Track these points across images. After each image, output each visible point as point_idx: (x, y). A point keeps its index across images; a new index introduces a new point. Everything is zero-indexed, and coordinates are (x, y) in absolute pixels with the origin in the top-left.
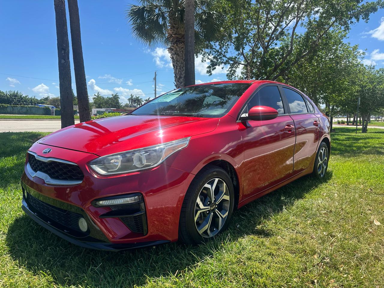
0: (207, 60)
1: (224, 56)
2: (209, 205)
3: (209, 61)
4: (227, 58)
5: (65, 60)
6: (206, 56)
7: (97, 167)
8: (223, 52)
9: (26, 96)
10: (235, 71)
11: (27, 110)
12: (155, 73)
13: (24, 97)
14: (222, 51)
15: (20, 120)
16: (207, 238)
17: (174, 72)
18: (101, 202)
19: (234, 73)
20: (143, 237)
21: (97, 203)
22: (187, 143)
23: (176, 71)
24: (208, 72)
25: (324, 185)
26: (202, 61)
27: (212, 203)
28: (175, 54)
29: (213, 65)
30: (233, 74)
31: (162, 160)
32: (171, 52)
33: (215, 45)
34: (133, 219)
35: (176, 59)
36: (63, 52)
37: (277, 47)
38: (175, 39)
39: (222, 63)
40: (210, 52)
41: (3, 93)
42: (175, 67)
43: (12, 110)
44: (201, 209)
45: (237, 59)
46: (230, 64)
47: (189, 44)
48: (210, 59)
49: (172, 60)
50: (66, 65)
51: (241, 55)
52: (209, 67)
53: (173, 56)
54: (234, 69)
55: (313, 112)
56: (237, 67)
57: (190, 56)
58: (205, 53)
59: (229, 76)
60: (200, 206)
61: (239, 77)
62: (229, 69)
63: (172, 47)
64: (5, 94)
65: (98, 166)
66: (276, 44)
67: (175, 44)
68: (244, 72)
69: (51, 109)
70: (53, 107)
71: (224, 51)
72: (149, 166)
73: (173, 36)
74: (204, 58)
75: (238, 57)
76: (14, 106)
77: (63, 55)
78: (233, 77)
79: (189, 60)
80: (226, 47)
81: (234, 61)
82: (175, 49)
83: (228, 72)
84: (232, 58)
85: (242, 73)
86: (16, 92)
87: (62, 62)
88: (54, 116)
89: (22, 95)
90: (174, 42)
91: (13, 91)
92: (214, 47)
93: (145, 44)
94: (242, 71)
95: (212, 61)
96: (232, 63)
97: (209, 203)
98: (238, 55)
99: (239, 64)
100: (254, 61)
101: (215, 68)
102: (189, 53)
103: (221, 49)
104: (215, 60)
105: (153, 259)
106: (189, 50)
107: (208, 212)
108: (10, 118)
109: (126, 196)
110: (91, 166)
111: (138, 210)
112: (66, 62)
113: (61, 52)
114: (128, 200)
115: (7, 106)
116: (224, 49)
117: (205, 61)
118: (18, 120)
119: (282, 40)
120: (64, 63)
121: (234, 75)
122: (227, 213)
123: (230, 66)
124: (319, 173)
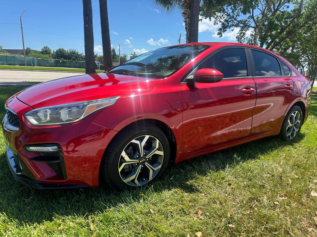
0: (219, 23)
1: (235, 19)
2: (137, 158)
3: (221, 23)
4: (237, 21)
5: (89, 25)
6: (218, 19)
7: (31, 118)
8: (235, 16)
9: (81, 54)
10: (244, 34)
11: (80, 65)
12: (180, 35)
13: (79, 54)
14: (234, 14)
15: (72, 72)
16: (134, 186)
17: (186, 34)
18: (31, 148)
19: (244, 36)
20: (64, 181)
21: (27, 148)
22: (114, 102)
23: (188, 33)
24: (219, 34)
25: (287, 148)
26: (214, 24)
27: (141, 157)
28: (188, 18)
29: (224, 28)
30: (242, 36)
31: (84, 116)
32: (185, 16)
33: (227, 8)
34: (56, 165)
35: (188, 22)
36: (87, 18)
37: (289, 10)
38: (188, 4)
39: (233, 25)
40: (223, 15)
41: (65, 51)
42: (187, 29)
43: (69, 64)
44: (126, 162)
45: (247, 22)
46: (240, 26)
47: (194, 8)
48: (222, 22)
49: (185, 23)
50: (90, 29)
51: (251, 18)
52: (220, 29)
53: (186, 19)
54: (244, 31)
55: (289, 75)
56: (247, 30)
57: (194, 20)
58: (217, 17)
59: (239, 38)
60: (125, 159)
61: (248, 39)
62: (239, 31)
63: (186, 12)
64: (66, 52)
65: (33, 117)
66: (288, 7)
67: (189, 9)
68: (253, 34)
69: (97, 64)
70: (99, 63)
71: (236, 14)
72: (71, 120)
73: (187, 2)
74: (216, 21)
75: (248, 20)
76: (71, 62)
77: (87, 20)
78: (243, 39)
79: (193, 23)
80: (238, 11)
81: (243, 24)
82: (188, 14)
83: (238, 35)
84: (242, 21)
85: (251, 36)
86: (74, 50)
87: (86, 26)
88: (99, 70)
89: (78, 53)
90: (187, 7)
91: (72, 50)
92: (226, 11)
93: (163, 9)
94: (252, 33)
95: (223, 24)
96: (242, 26)
97: (138, 156)
98: (249, 18)
99: (249, 26)
100: (265, 24)
101: (226, 30)
102: (193, 17)
103: (234, 13)
104: (226, 23)
105: (75, 199)
106: (194, 14)
107: (136, 164)
108: (65, 70)
109: (47, 145)
110: (26, 116)
111: (58, 158)
112: (90, 26)
113: (86, 17)
114: (50, 149)
115: (67, 61)
116: (236, 13)
117: (217, 24)
118: (71, 72)
119: (296, 3)
120: (88, 27)
121: (243, 38)
122: (160, 166)
123: (240, 29)
124: (288, 135)
